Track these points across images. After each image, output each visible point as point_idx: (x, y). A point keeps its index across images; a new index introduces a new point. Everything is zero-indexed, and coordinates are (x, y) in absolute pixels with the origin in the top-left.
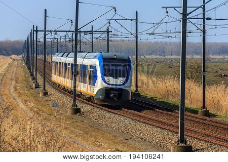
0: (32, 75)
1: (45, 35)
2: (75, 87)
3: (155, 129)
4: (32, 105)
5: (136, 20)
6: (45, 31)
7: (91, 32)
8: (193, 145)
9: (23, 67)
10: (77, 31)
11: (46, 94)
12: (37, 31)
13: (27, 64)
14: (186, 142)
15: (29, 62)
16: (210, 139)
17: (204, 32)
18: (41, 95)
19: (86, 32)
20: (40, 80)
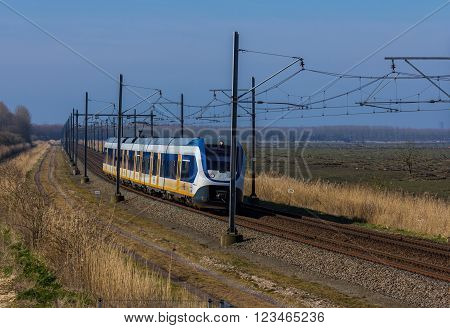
0: (72, 161)
1: (86, 119)
2: (118, 173)
3: (203, 218)
4: (73, 192)
5: (182, 103)
6: (86, 115)
7: (135, 116)
8: (244, 234)
9: (63, 153)
10: (120, 115)
11: (87, 180)
12: (77, 115)
13: (66, 149)
14: (236, 231)
15: (69, 147)
16: (261, 229)
17: (254, 116)
18: (82, 182)
19: (129, 117)
20: (81, 166)
